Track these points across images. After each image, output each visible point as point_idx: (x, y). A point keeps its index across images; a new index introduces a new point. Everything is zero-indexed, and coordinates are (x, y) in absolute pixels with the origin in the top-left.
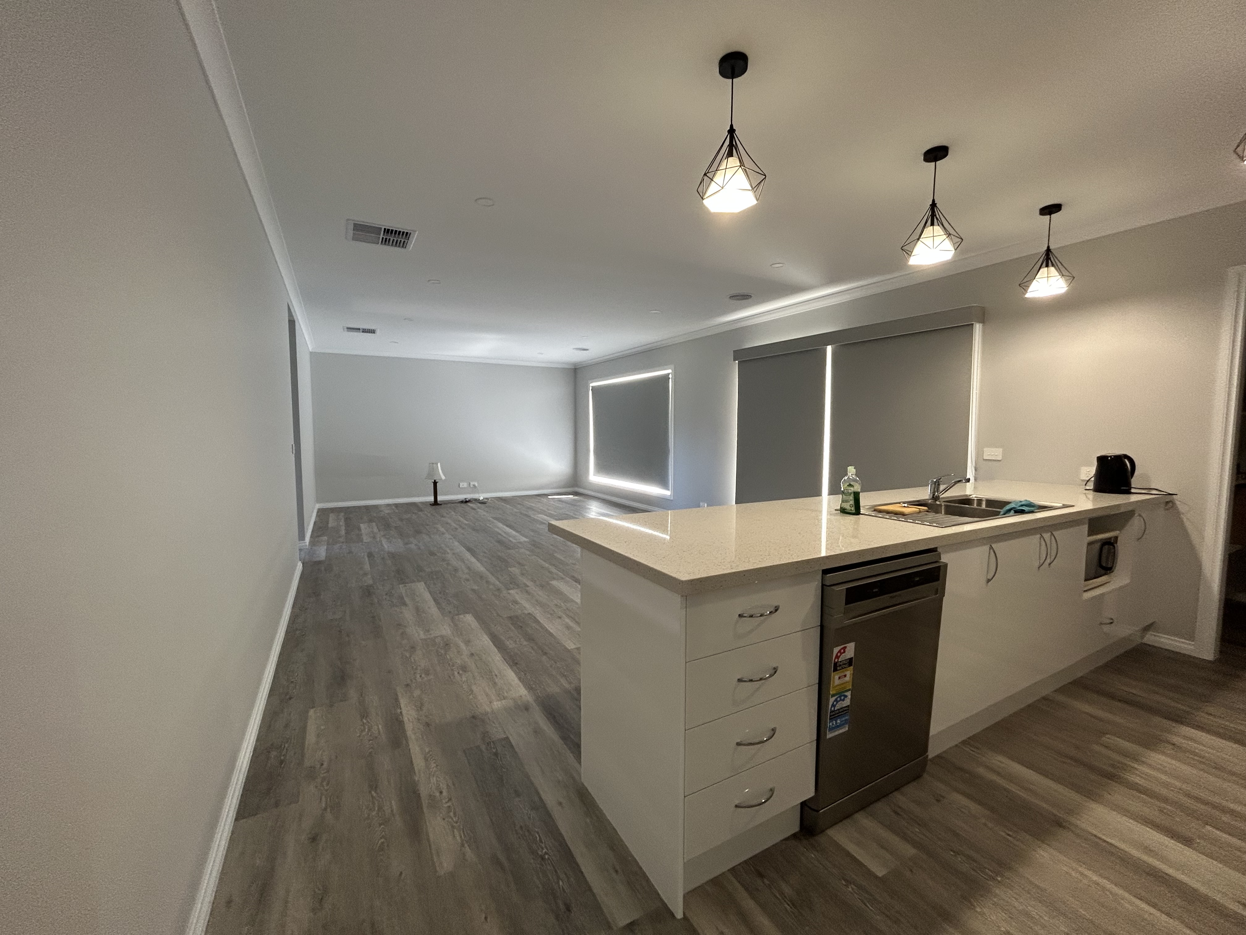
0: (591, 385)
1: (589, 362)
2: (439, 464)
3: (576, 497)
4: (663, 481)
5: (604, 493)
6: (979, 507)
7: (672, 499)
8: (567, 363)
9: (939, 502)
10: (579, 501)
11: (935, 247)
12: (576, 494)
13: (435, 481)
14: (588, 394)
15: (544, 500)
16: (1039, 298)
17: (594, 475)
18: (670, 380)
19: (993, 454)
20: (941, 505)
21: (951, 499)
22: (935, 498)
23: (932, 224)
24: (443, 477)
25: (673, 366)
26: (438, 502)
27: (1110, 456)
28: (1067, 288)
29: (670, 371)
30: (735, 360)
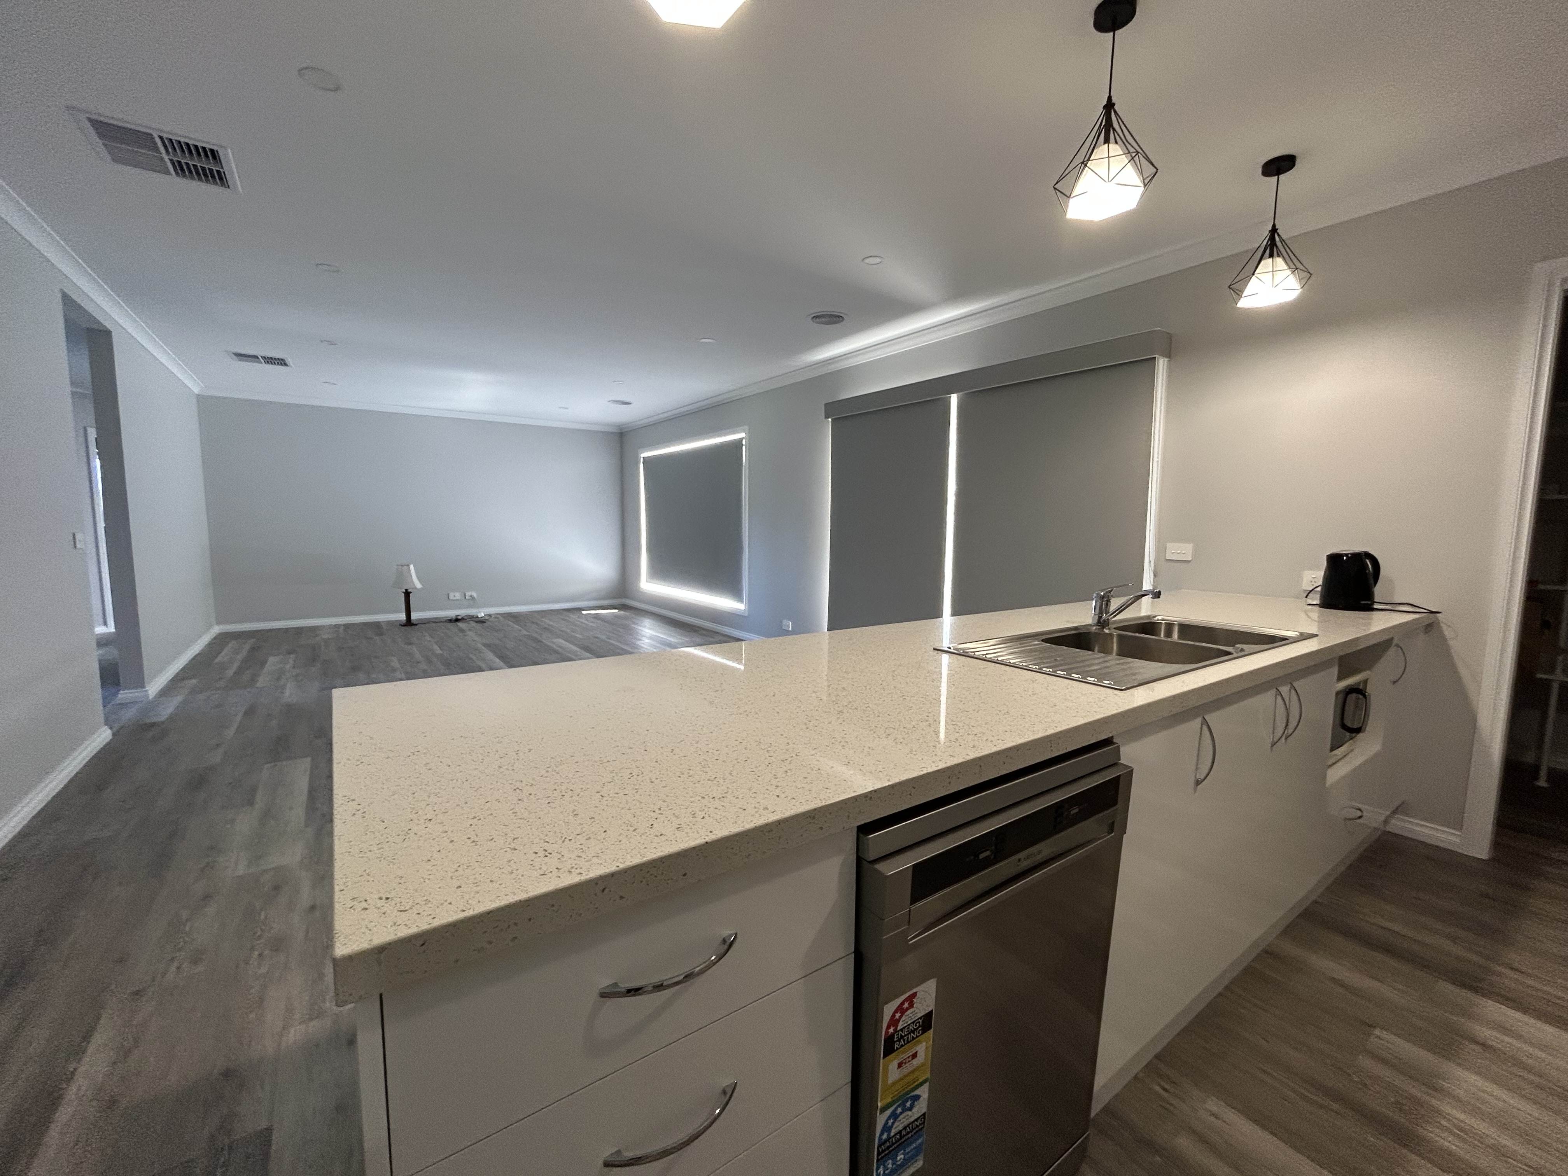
0: (643, 455)
1: (639, 423)
2: (412, 566)
3: (622, 612)
4: (734, 589)
5: (660, 607)
6: (1169, 639)
7: (746, 615)
8: (608, 425)
9: (1109, 629)
10: (625, 618)
11: (1110, 180)
12: (623, 607)
13: (406, 590)
14: (638, 468)
15: (573, 617)
16: (1257, 308)
17: (647, 582)
18: (744, 447)
19: (1179, 552)
20: (1111, 635)
21: (1127, 624)
22: (1102, 623)
23: (1107, 141)
24: (419, 585)
25: (746, 428)
26: (412, 622)
27: (1346, 555)
28: (1301, 290)
29: (743, 435)
30: (827, 417)
